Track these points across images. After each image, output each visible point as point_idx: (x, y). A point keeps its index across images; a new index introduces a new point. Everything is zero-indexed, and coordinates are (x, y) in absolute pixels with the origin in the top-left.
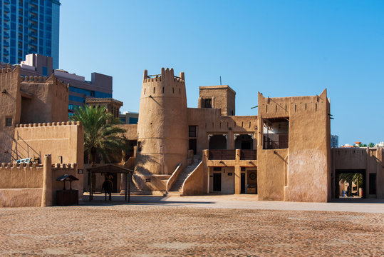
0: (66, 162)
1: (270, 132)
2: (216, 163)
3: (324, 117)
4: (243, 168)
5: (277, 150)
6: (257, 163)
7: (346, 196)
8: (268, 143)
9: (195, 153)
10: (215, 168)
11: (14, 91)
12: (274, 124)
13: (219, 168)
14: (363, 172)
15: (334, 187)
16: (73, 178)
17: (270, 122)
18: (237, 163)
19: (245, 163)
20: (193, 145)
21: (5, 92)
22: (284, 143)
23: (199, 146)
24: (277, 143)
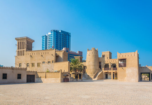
0: (65, 71)
1: (121, 63)
2: (106, 71)
3: (137, 58)
4: (114, 73)
5: (123, 68)
6: (117, 71)
7: (144, 80)
8: (120, 66)
9: (101, 69)
10: (106, 73)
11: (54, 55)
12: (122, 61)
13: (107, 73)
14: (149, 73)
15: (140, 77)
16: (67, 75)
17: (121, 60)
18: (112, 71)
19: (114, 71)
20: (100, 67)
21: (52, 55)
22: (125, 65)
23: (102, 67)
24: (123, 66)
